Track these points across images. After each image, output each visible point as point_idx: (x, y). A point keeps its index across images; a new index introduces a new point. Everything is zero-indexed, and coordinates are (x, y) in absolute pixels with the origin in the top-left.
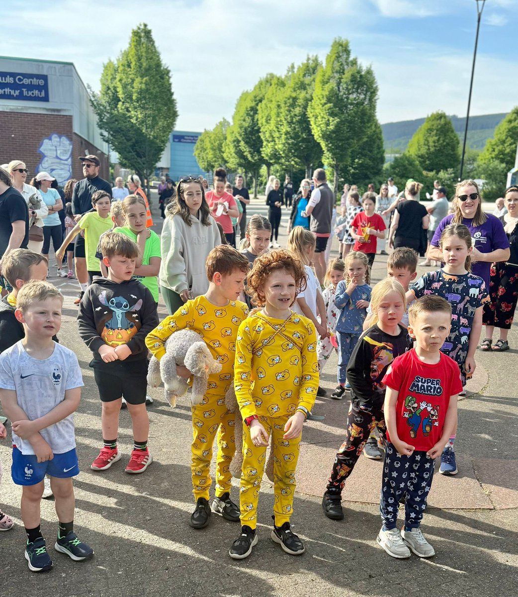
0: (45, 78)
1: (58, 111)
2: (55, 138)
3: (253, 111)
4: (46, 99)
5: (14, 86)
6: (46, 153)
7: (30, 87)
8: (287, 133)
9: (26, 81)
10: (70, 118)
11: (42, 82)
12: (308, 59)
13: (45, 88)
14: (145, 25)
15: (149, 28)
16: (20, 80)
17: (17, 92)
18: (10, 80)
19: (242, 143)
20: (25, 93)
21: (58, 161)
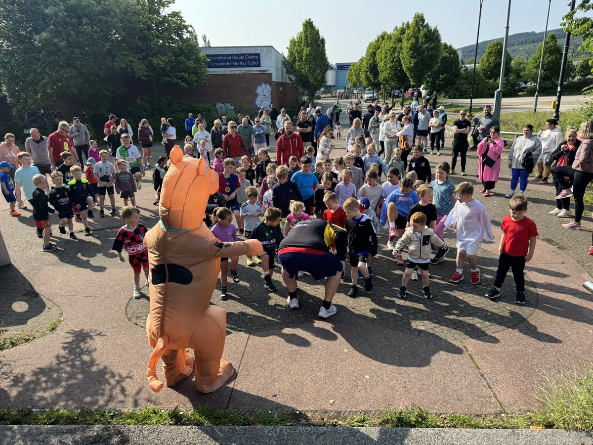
0: (258, 55)
1: (265, 71)
2: (263, 85)
3: (374, 54)
4: (259, 66)
5: (244, 61)
6: (259, 93)
7: (252, 60)
8: (390, 67)
9: (250, 57)
10: (271, 74)
11: (257, 57)
12: (403, 24)
13: (259, 60)
14: (310, 19)
15: (311, 20)
16: (247, 57)
17: (246, 63)
18: (242, 58)
19: (369, 73)
20: (249, 64)
21: (264, 97)
